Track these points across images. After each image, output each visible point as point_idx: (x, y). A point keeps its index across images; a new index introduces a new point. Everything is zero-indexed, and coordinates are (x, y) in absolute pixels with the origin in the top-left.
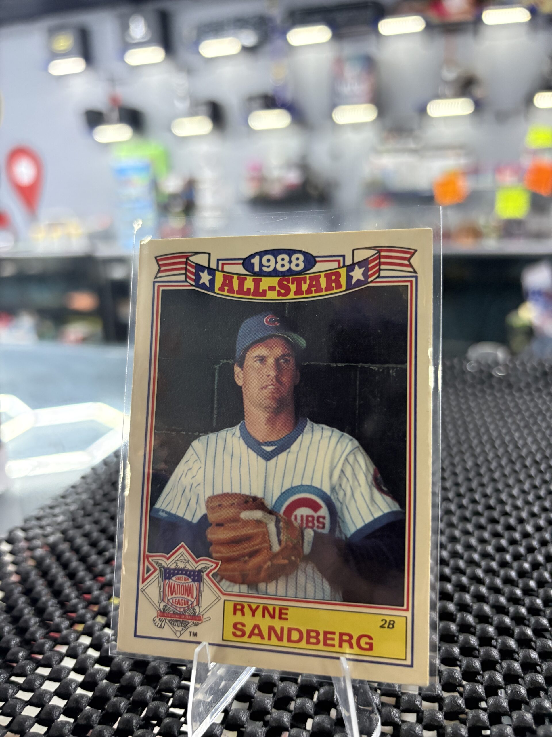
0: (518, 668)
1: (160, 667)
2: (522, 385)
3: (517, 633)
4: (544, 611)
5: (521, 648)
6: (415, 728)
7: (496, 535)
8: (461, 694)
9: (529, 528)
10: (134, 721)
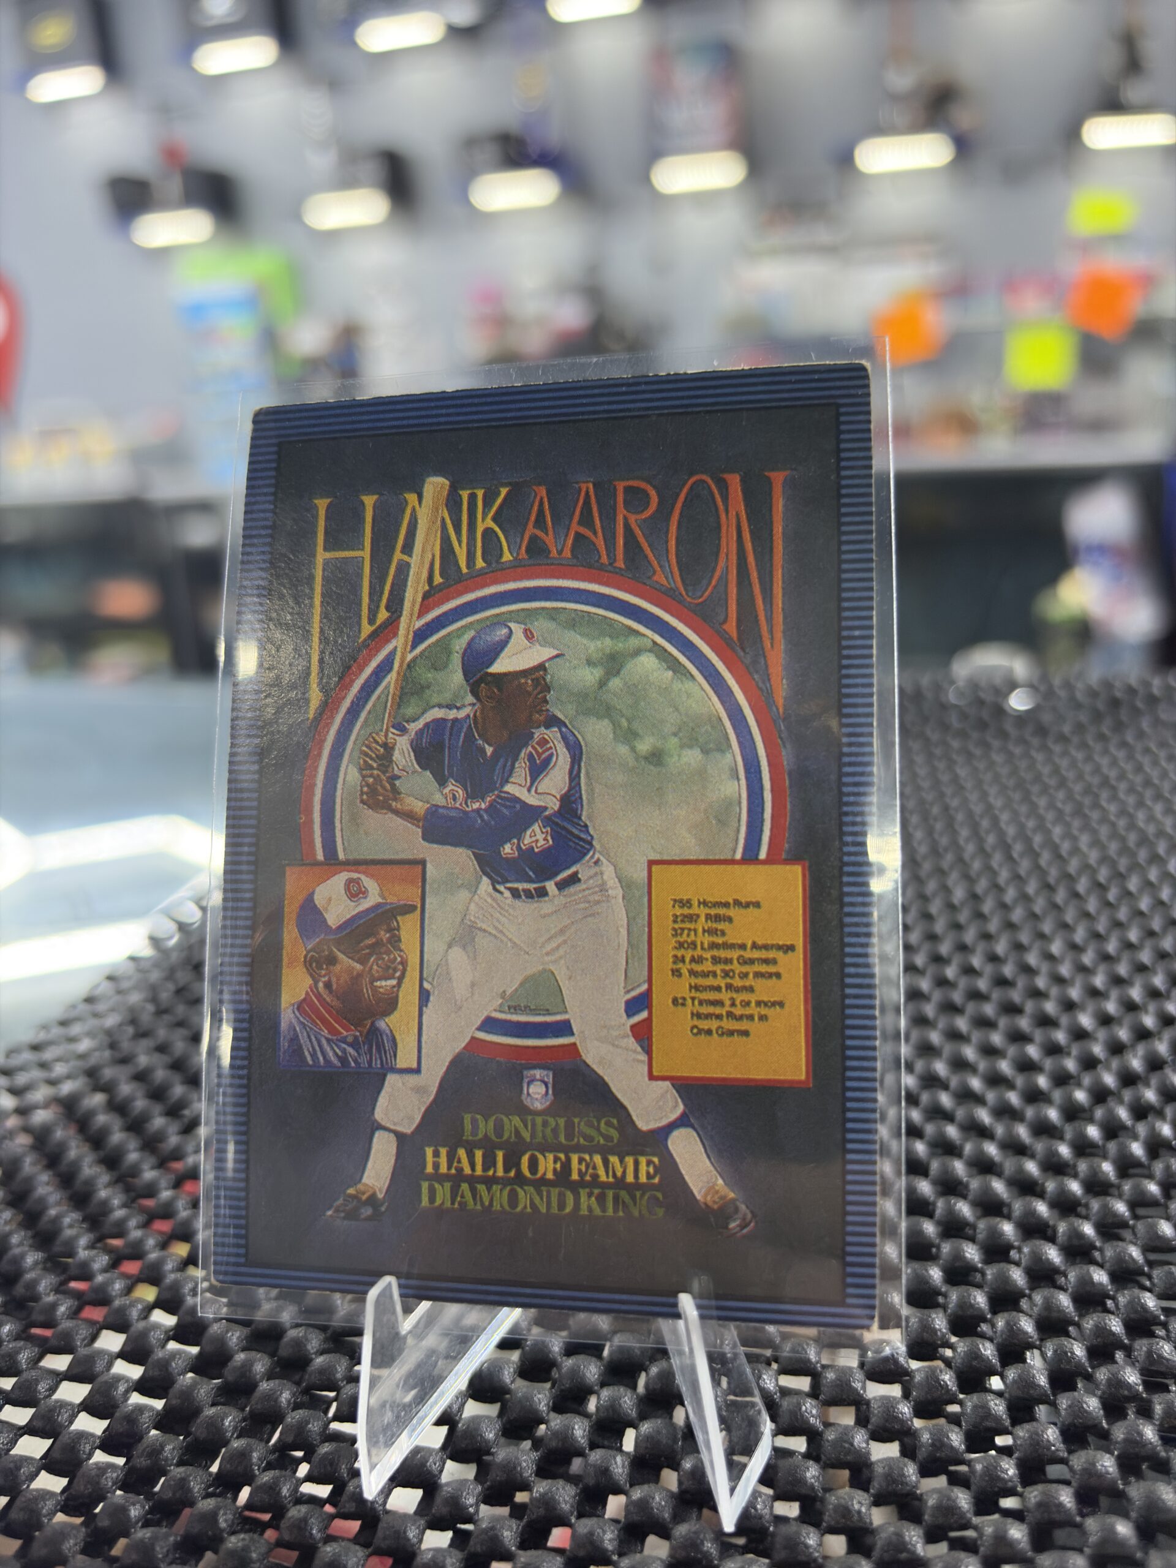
0: (1066, 1304)
1: (307, 1340)
2: (1067, 729)
3: (1064, 1232)
4: (1119, 1187)
5: (1073, 1263)
6: (853, 1437)
7: (1018, 1037)
8: (948, 1363)
9: (1086, 1020)
10: (255, 1455)
